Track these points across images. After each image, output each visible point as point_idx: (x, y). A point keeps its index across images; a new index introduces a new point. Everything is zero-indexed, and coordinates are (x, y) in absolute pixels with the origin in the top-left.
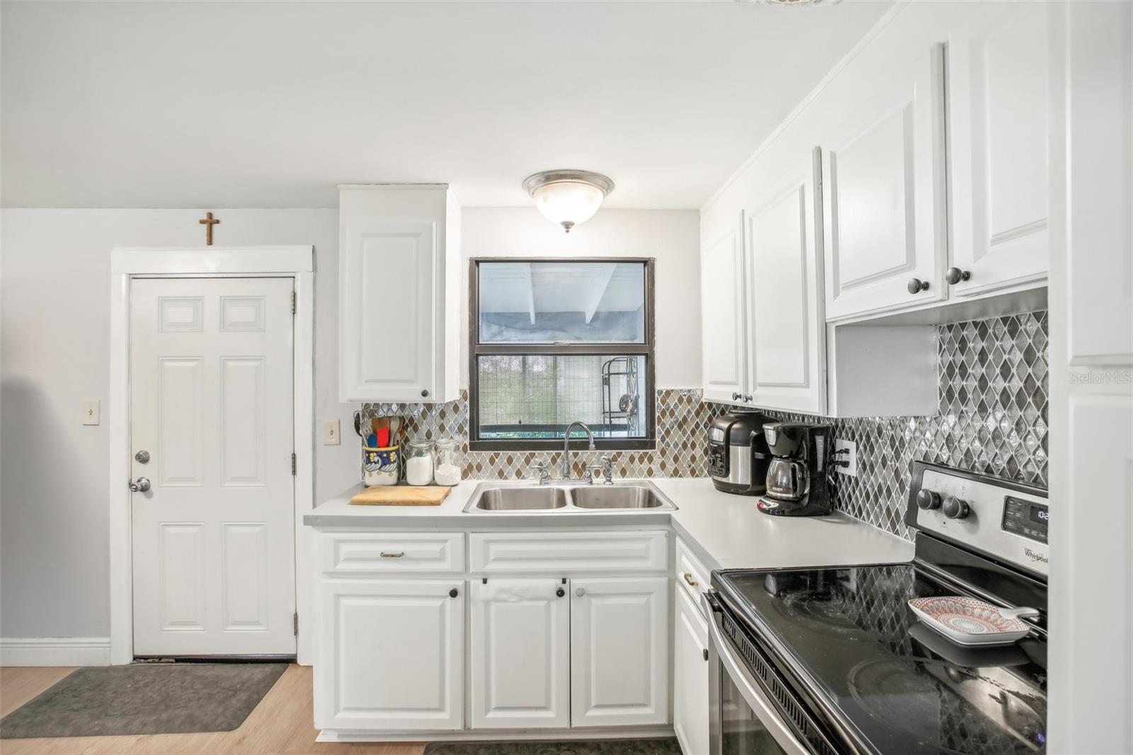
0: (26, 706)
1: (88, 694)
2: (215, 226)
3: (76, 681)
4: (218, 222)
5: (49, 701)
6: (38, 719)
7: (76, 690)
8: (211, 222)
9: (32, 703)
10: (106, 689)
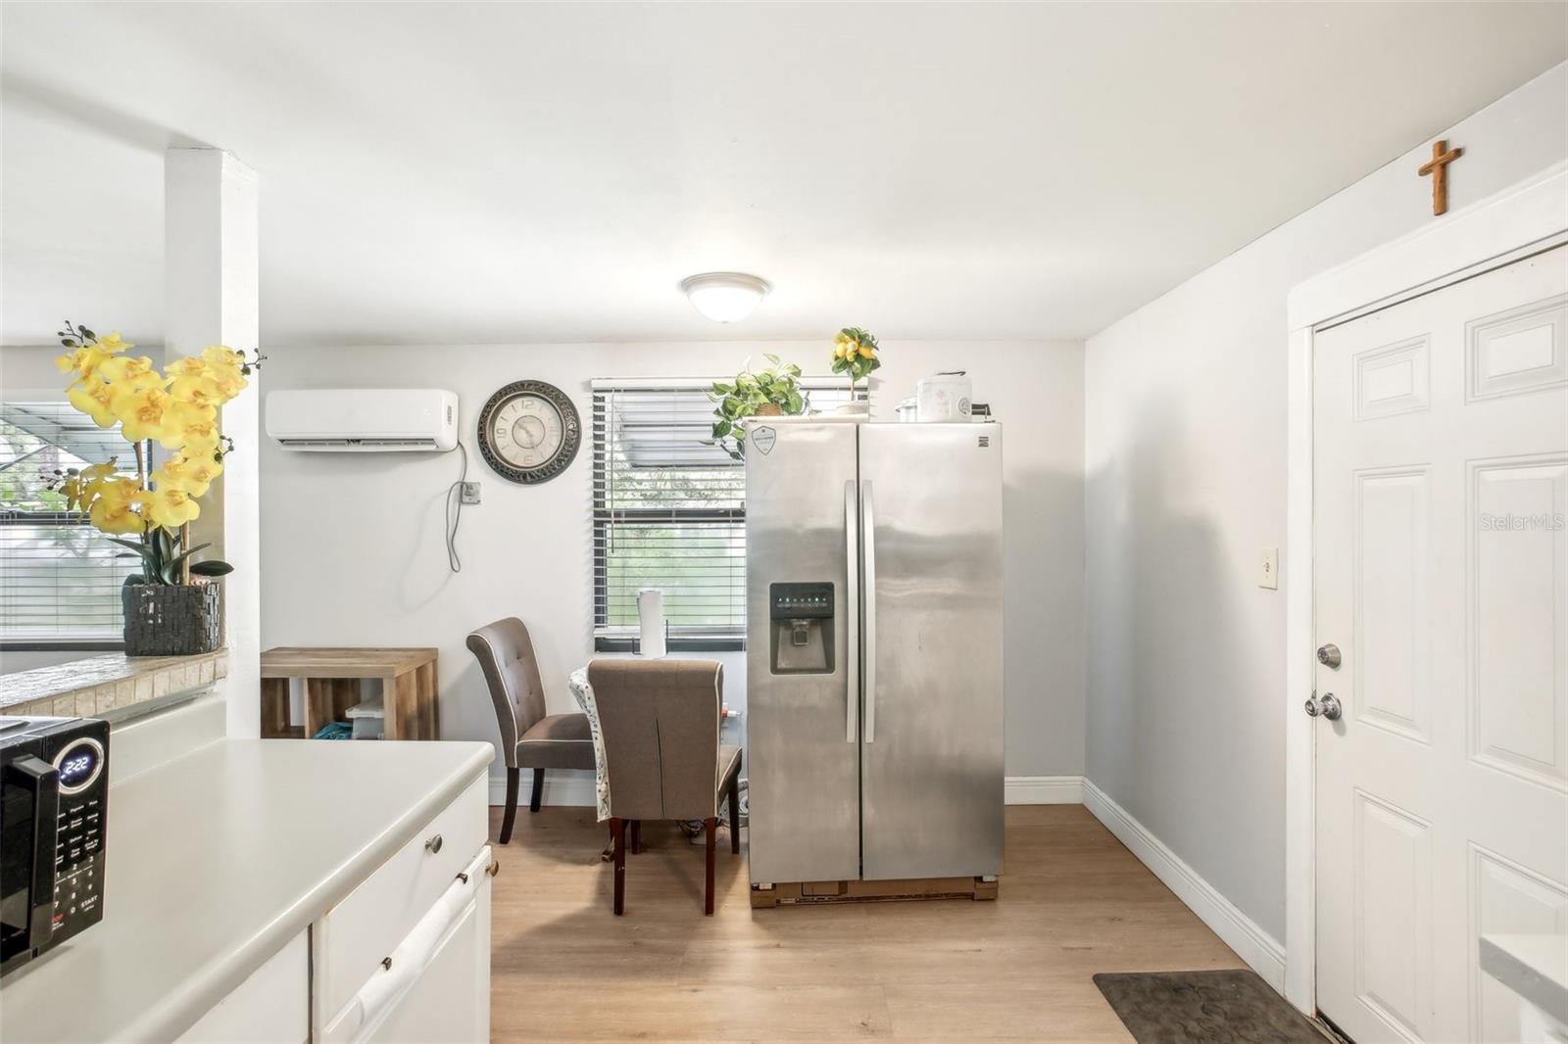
0: (1154, 977)
1: (1219, 1020)
2: (1456, 168)
3: (1225, 987)
4: (1458, 153)
5: (1177, 990)
6: (1148, 1007)
7: (1212, 1000)
8: (1445, 158)
9: (1160, 979)
10: (1243, 1032)
